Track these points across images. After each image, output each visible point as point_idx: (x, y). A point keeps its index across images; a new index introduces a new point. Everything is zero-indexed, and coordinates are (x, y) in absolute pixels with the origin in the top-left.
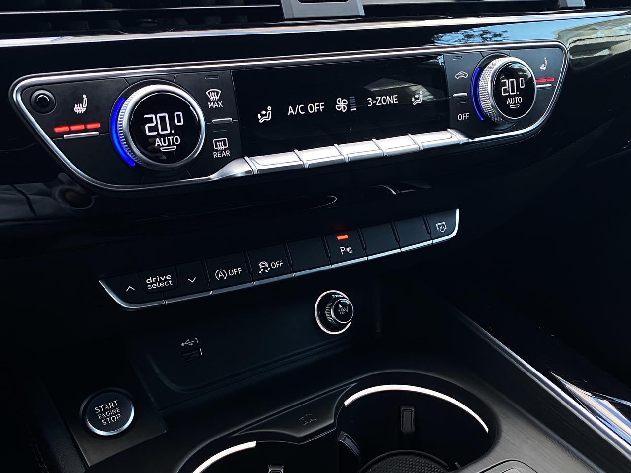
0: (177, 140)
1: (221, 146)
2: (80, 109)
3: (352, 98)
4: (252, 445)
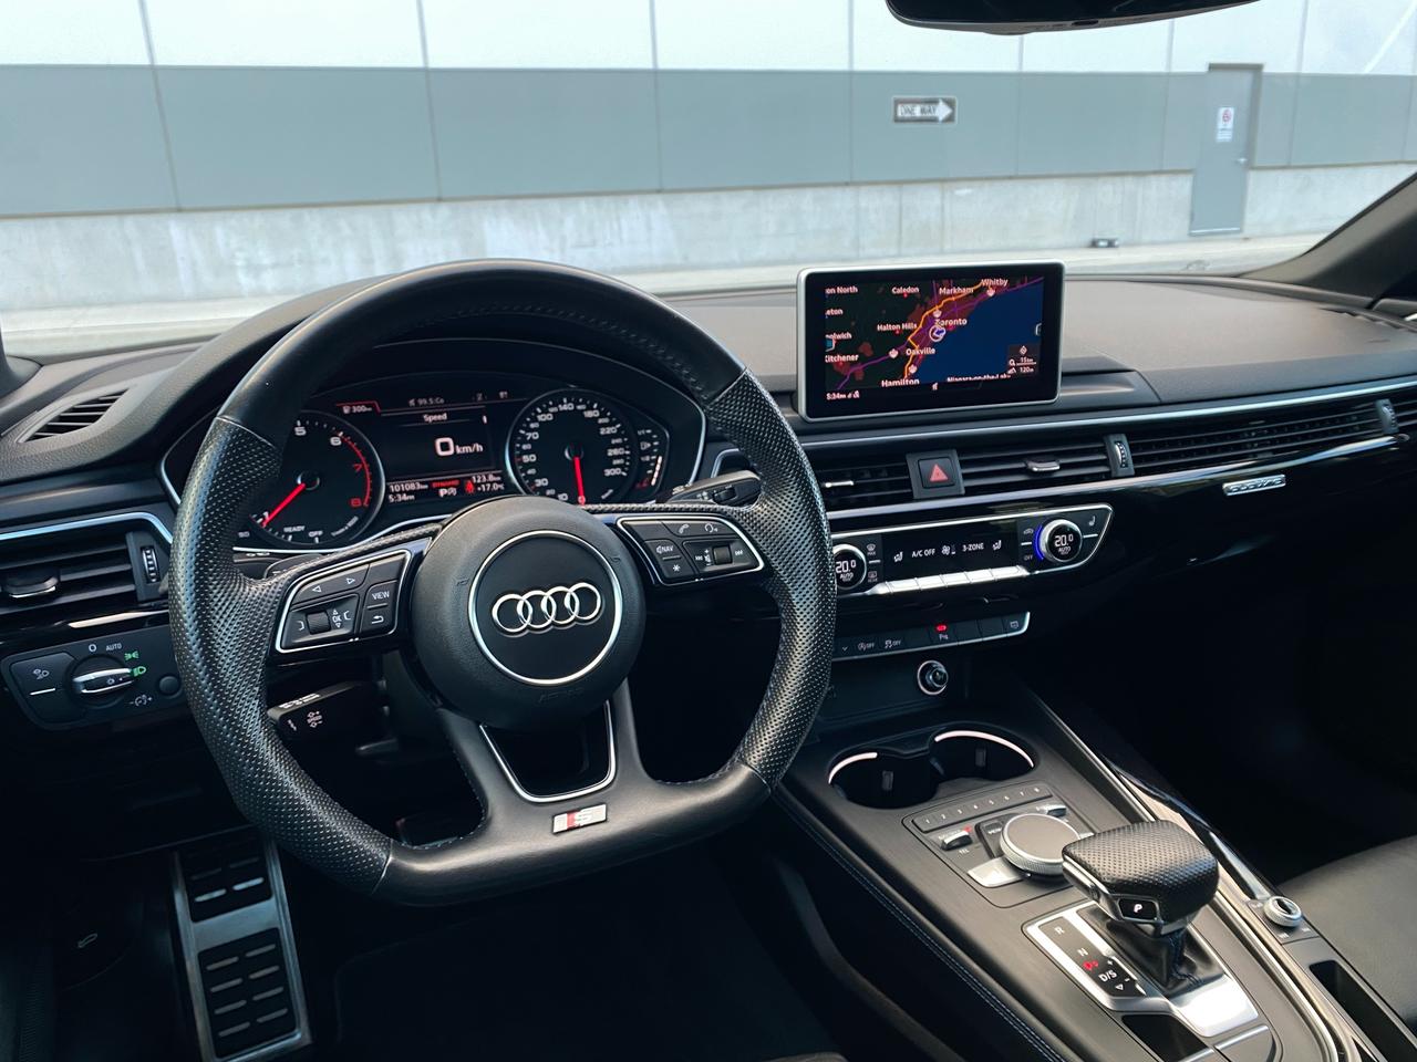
0: (851, 575)
1: (873, 576)
3: (953, 546)
4: (875, 755)
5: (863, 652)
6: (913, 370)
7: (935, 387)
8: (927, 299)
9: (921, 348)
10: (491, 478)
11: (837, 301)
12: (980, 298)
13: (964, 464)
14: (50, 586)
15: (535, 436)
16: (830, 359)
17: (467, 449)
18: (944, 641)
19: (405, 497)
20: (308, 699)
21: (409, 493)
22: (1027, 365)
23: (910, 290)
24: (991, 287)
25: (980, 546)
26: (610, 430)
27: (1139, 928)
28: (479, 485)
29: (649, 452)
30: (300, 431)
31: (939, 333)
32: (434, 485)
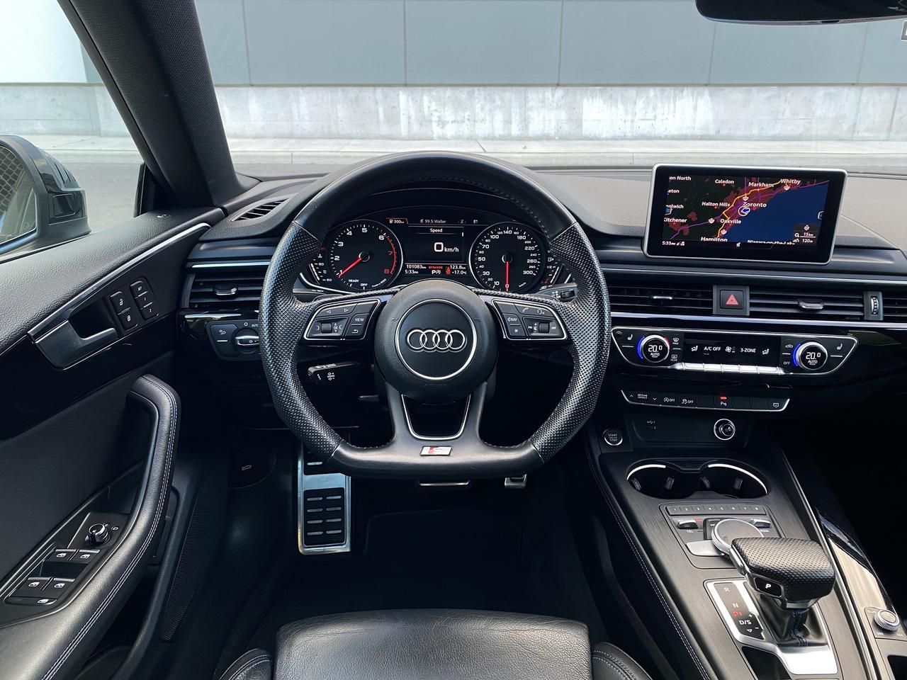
0: (658, 354)
1: (674, 357)
2: (629, 339)
3: (734, 347)
4: (664, 467)
5: (666, 403)
6: (724, 232)
7: (738, 245)
8: (739, 189)
9: (731, 219)
10: (461, 267)
11: (676, 184)
12: (778, 191)
13: (752, 297)
14: (233, 291)
15: (487, 247)
16: (668, 220)
17: (450, 250)
18: (723, 406)
19: (414, 272)
20: (330, 366)
21: (416, 270)
22: (809, 238)
23: (727, 182)
24: (787, 184)
25: (754, 351)
26: (530, 248)
27: (775, 601)
28: (453, 270)
29: (551, 264)
30: (364, 230)
31: (745, 211)
32: (430, 267)
